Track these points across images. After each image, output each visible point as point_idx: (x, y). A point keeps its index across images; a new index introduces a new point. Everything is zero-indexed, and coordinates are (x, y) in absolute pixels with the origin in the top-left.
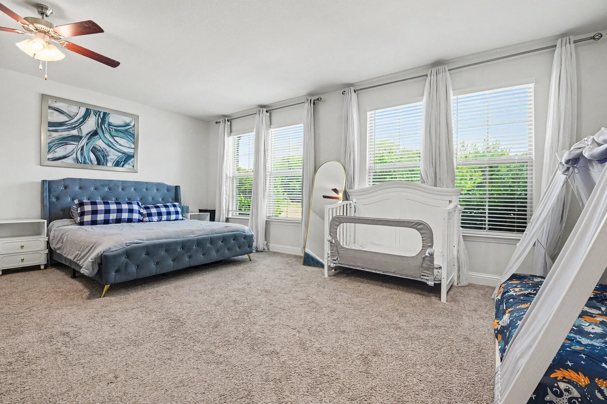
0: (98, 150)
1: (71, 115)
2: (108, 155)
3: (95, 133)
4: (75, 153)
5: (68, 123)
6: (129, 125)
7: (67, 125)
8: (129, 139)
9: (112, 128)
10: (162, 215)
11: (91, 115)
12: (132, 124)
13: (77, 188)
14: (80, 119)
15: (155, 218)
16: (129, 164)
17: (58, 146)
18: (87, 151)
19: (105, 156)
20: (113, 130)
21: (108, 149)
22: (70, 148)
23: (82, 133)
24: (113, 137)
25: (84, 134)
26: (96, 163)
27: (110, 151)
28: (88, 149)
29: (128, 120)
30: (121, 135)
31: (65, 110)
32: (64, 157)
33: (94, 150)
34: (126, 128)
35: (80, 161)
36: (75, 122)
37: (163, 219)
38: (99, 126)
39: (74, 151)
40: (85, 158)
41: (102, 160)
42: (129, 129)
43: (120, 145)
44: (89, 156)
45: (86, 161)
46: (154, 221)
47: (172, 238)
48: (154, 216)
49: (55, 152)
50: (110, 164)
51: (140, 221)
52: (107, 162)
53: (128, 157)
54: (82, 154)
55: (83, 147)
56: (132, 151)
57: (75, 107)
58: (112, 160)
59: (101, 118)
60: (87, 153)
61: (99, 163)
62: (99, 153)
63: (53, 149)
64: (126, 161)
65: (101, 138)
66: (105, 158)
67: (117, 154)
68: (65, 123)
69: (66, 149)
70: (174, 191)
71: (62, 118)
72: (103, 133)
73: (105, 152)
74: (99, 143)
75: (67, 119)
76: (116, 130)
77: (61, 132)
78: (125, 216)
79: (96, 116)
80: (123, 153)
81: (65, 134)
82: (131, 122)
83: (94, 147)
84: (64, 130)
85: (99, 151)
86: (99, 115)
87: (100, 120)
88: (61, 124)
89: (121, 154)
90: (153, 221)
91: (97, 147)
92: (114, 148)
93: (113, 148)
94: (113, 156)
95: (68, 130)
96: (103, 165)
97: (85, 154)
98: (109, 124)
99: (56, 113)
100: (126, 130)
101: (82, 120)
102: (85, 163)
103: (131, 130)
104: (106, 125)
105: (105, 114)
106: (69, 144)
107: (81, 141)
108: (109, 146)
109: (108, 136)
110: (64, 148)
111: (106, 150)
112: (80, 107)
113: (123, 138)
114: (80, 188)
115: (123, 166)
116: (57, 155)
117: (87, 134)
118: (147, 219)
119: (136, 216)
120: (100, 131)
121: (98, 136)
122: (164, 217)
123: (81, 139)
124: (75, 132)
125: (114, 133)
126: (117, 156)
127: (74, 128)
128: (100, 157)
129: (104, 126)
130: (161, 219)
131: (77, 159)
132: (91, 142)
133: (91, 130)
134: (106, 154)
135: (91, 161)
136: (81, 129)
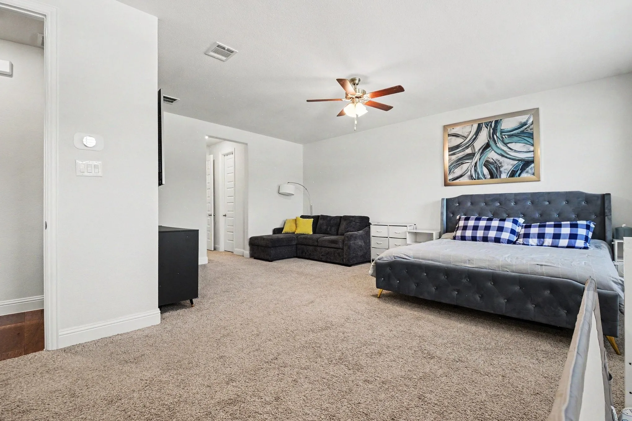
0: (490, 163)
1: (465, 136)
2: (502, 166)
3: (487, 146)
4: (470, 171)
5: (463, 144)
6: (526, 125)
7: (462, 146)
8: (526, 142)
9: (504, 135)
10: (544, 238)
11: (483, 129)
12: (530, 122)
13: (469, 204)
14: (473, 136)
15: (533, 241)
16: (527, 172)
17: (456, 168)
18: (480, 167)
19: (498, 168)
20: (507, 137)
21: (502, 159)
22: (465, 167)
23: (475, 150)
24: (506, 144)
25: (477, 150)
26: (490, 176)
27: (503, 161)
28: (481, 164)
29: (523, 119)
30: (516, 139)
31: (460, 133)
32: (461, 176)
33: (487, 164)
34: (522, 129)
35: (475, 178)
36: (469, 141)
37: (546, 244)
38: (491, 138)
39: (469, 169)
40: (478, 174)
41: (495, 173)
42: (525, 129)
43: (516, 151)
44: (482, 172)
45: (480, 177)
46: (532, 245)
47: (439, 262)
48: (532, 238)
49: (454, 173)
50: (504, 176)
51: (509, 242)
52: (500, 175)
53: (526, 164)
54: (475, 171)
55: (476, 163)
56: (530, 155)
57: (468, 127)
58: (506, 171)
59: (493, 128)
60: (480, 168)
61: (492, 176)
62: (492, 166)
63: (452, 170)
64: (523, 170)
65: (493, 150)
66: (498, 171)
67: (511, 163)
68: (461, 145)
69: (462, 169)
70: (599, 202)
71: (458, 141)
72: (496, 143)
73: (498, 163)
74: (492, 155)
75: (462, 140)
76: (510, 136)
77: (458, 153)
78: (492, 234)
79: (487, 128)
80: (519, 160)
81: (460, 155)
82: (527, 121)
83: (487, 161)
84: (460, 152)
85: (492, 163)
86: (491, 126)
87: (492, 131)
88: (458, 147)
89: (517, 162)
90: (528, 245)
91: (489, 160)
92: (508, 156)
93: (506, 157)
94: (507, 166)
95: (463, 150)
96: (496, 177)
97: (479, 170)
98: (502, 132)
99: (454, 138)
100: (522, 132)
101: (475, 136)
102: (479, 178)
103: (529, 129)
104: (498, 134)
105: (497, 122)
106: (464, 163)
107: (475, 157)
108: (503, 156)
109: (500, 145)
110: (461, 168)
111: (499, 161)
112: (472, 125)
113: (518, 142)
114: (472, 204)
115: (519, 176)
116: (456, 175)
117: (479, 150)
118: (521, 241)
119: (505, 235)
120: (492, 143)
121: (490, 148)
122: (548, 241)
123: (474, 156)
124: (469, 151)
125: (506, 141)
126: (512, 165)
127: (467, 147)
128: (493, 170)
129: (496, 136)
130: (543, 243)
131: (472, 176)
132: (483, 157)
133: (483, 144)
134: (500, 165)
135: (484, 175)
136: (474, 146)
